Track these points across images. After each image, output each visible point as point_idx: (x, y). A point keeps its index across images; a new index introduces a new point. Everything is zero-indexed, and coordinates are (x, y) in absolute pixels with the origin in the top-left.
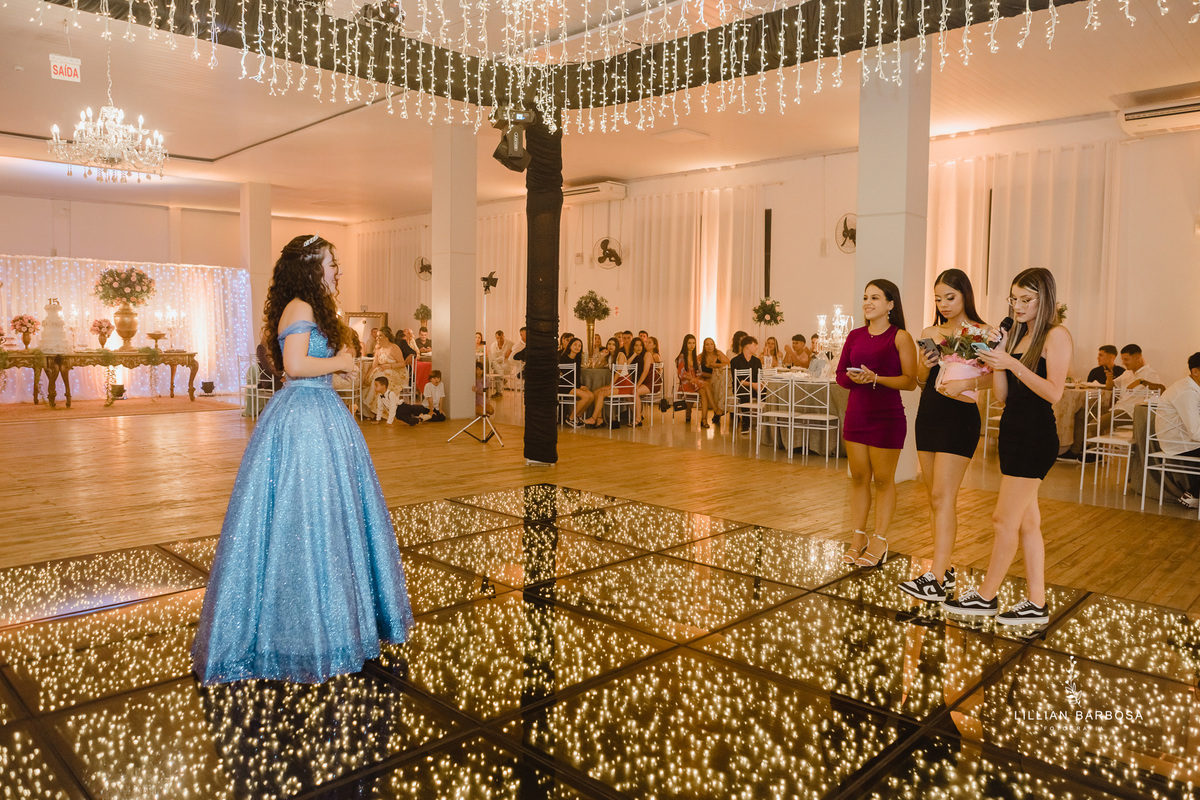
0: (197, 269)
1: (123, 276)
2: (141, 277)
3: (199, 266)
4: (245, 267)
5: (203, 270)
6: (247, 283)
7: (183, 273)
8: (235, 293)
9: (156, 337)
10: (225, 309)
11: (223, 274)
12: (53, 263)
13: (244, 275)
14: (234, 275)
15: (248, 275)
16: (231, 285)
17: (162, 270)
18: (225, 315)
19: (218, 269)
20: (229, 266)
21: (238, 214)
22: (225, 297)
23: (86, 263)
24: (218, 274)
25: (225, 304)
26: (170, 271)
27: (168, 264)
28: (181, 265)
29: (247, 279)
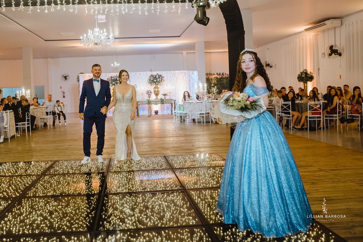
0: (180, 72)
1: (154, 76)
2: (160, 76)
3: (181, 71)
4: (196, 70)
5: (182, 72)
6: (197, 76)
7: (176, 74)
8: (193, 79)
9: (165, 95)
10: (190, 85)
11: (189, 73)
12: (139, 74)
13: (196, 73)
14: (193, 73)
15: (197, 73)
16: (192, 77)
17: (169, 74)
18: (190, 87)
19: (187, 72)
20: (191, 70)
21: (195, 53)
22: (190, 81)
23: (148, 73)
24: (187, 73)
25: (189, 83)
26: (172, 74)
27: (171, 71)
28: (176, 71)
29: (197, 74)
